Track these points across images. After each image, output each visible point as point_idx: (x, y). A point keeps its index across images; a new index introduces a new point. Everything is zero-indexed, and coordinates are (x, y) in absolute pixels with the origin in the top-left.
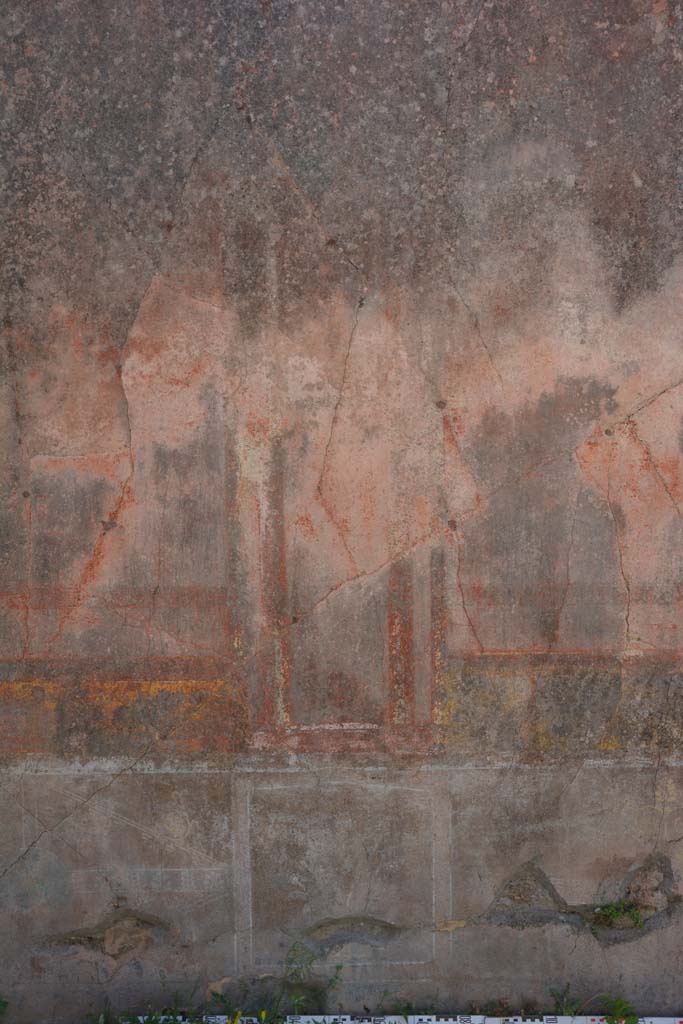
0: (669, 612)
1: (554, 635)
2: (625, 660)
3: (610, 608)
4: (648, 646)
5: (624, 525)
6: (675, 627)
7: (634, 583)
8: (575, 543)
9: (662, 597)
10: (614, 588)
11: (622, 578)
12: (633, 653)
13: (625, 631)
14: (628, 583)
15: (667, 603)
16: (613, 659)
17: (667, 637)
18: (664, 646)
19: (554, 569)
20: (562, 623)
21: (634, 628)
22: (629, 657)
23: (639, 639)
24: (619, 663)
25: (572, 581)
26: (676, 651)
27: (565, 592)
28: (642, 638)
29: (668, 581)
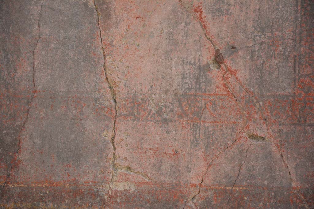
0: (168, 132)
1: (14, 160)
2: (110, 197)
3: (89, 125)
4: (141, 178)
5: (108, 16)
6: (176, 153)
7: (122, 92)
8: (43, 36)
9: (159, 113)
10: (96, 100)
11: (106, 85)
12: (121, 187)
13: (111, 156)
14: (114, 94)
15: (166, 121)
16: (95, 195)
17: (166, 166)
18: (162, 178)
19: (15, 70)
20: (26, 144)
21: (122, 152)
22: (117, 192)
23: (129, 168)
24: (104, 200)
25: (39, 88)
26: (178, 185)
27: (29, 102)
28: (133, 166)
29: (167, 92)
